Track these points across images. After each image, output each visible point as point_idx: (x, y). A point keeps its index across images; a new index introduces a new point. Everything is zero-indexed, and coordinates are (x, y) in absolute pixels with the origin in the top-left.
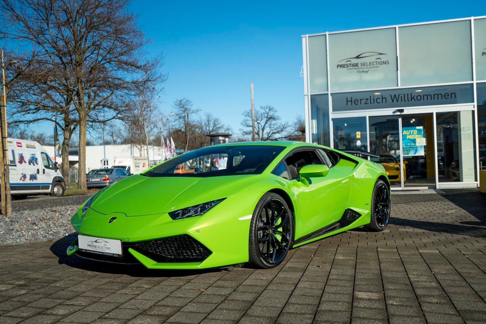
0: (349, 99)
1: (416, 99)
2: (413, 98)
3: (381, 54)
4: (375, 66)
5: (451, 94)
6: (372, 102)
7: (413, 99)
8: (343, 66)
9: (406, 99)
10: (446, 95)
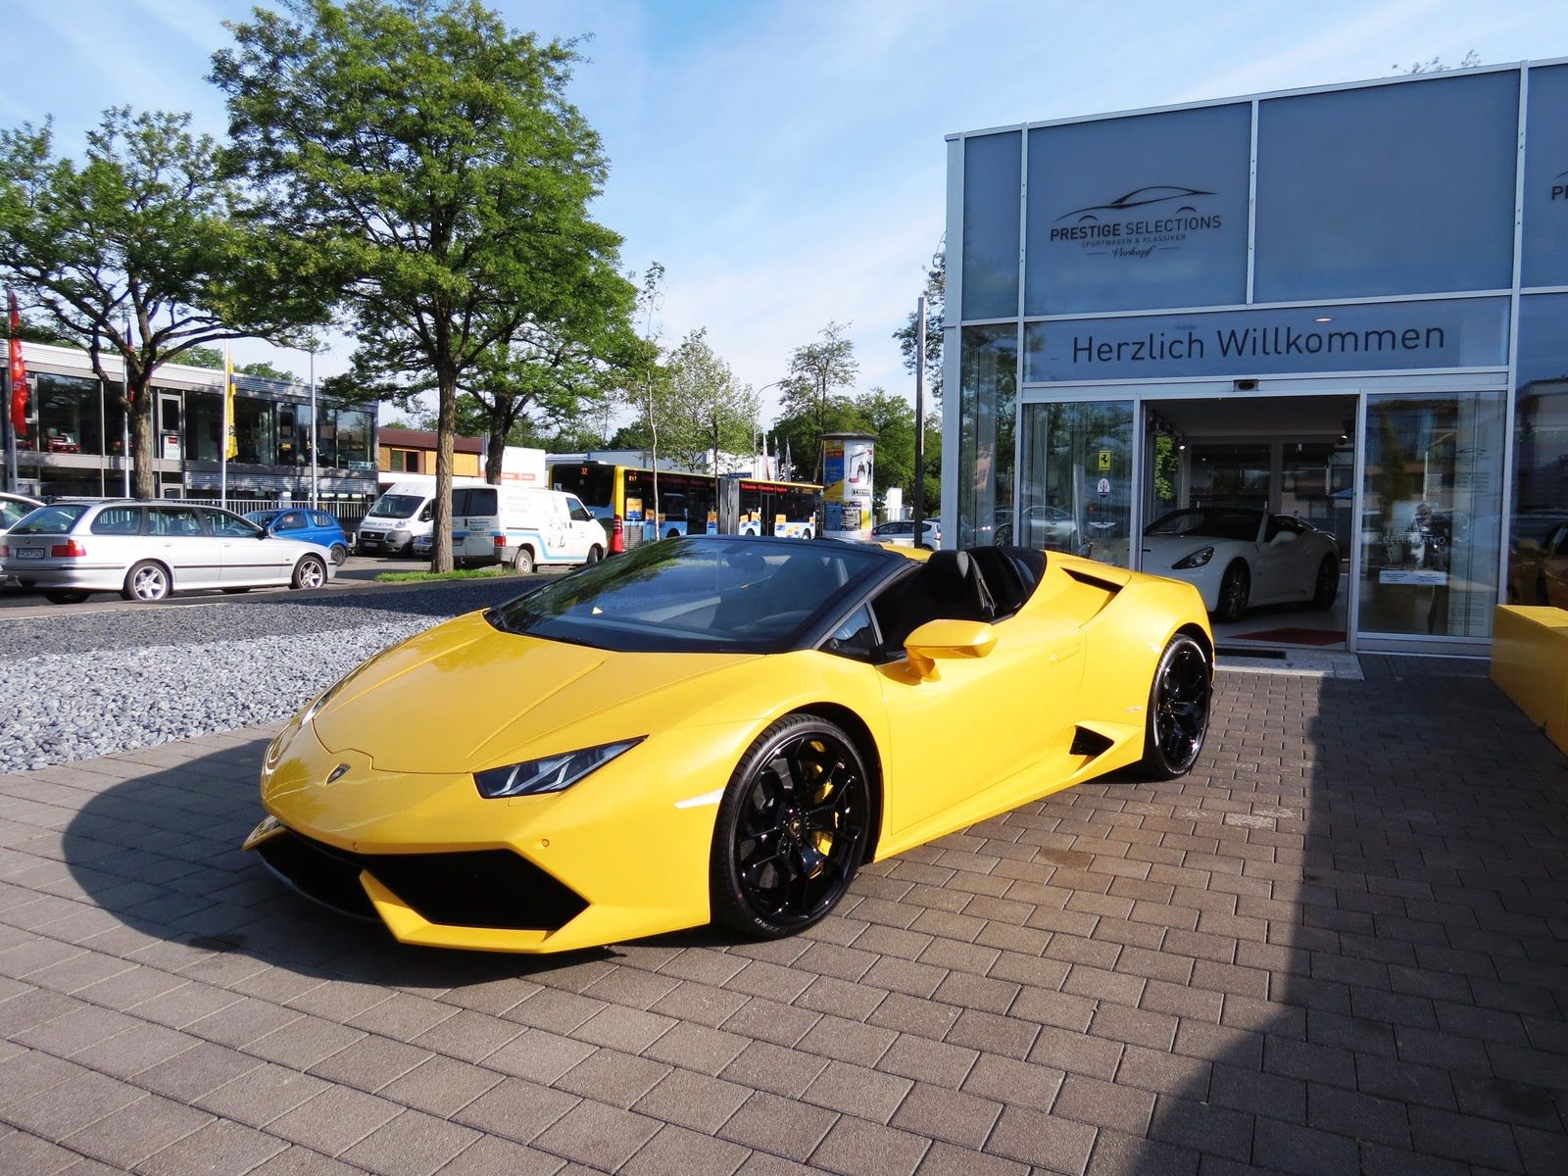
0: (1083, 343)
1: (1303, 347)
2: (1294, 342)
3: (1196, 193)
4: (1174, 232)
7: (1293, 349)
8: (1069, 235)
9: (1270, 347)
10: (1412, 335)
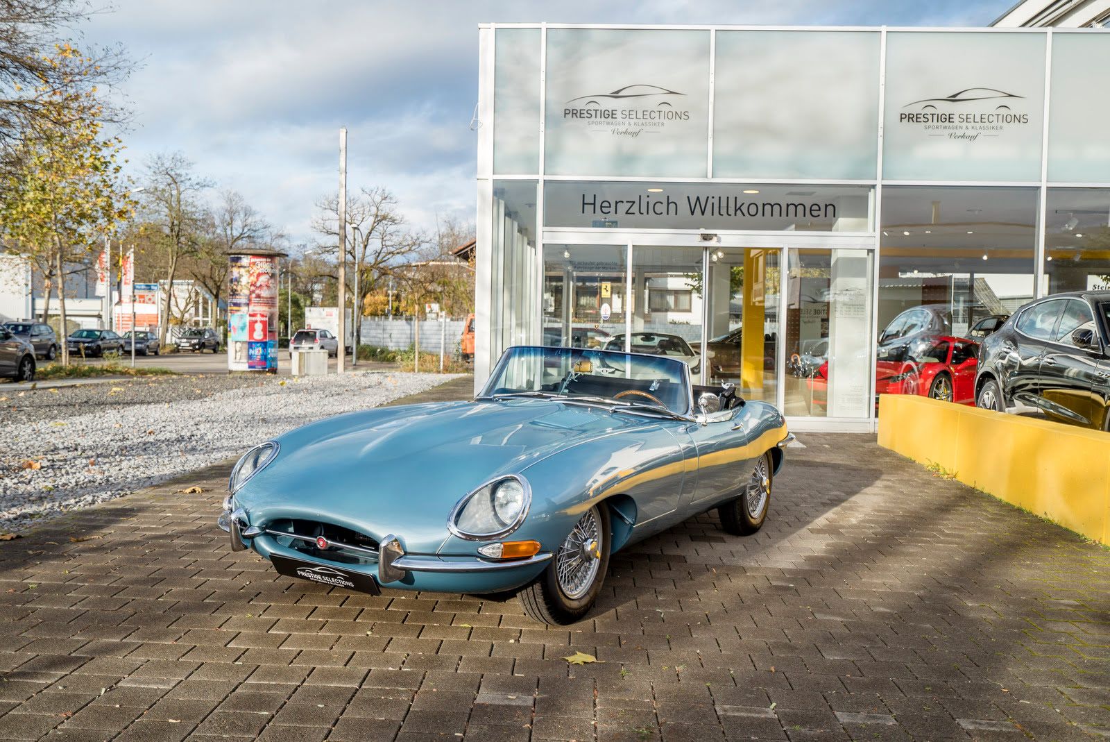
0: (589, 199)
1: (745, 211)
2: (740, 208)
3: (671, 92)
4: (657, 120)
5: (826, 206)
6: (644, 210)
7: (739, 212)
9: (724, 211)
10: (815, 207)
